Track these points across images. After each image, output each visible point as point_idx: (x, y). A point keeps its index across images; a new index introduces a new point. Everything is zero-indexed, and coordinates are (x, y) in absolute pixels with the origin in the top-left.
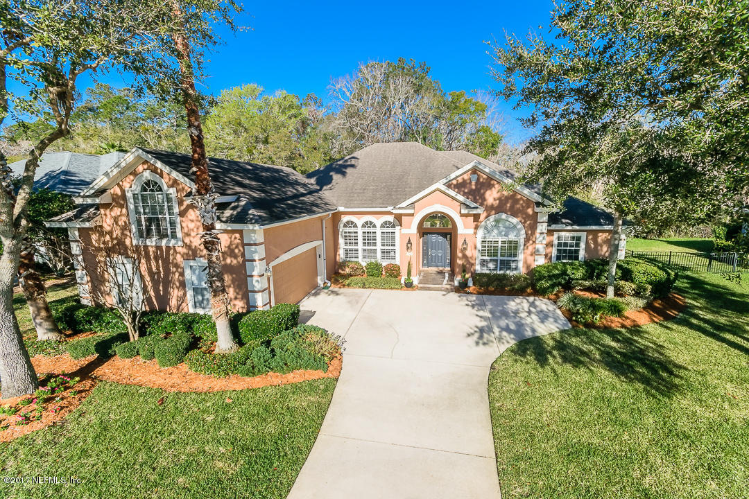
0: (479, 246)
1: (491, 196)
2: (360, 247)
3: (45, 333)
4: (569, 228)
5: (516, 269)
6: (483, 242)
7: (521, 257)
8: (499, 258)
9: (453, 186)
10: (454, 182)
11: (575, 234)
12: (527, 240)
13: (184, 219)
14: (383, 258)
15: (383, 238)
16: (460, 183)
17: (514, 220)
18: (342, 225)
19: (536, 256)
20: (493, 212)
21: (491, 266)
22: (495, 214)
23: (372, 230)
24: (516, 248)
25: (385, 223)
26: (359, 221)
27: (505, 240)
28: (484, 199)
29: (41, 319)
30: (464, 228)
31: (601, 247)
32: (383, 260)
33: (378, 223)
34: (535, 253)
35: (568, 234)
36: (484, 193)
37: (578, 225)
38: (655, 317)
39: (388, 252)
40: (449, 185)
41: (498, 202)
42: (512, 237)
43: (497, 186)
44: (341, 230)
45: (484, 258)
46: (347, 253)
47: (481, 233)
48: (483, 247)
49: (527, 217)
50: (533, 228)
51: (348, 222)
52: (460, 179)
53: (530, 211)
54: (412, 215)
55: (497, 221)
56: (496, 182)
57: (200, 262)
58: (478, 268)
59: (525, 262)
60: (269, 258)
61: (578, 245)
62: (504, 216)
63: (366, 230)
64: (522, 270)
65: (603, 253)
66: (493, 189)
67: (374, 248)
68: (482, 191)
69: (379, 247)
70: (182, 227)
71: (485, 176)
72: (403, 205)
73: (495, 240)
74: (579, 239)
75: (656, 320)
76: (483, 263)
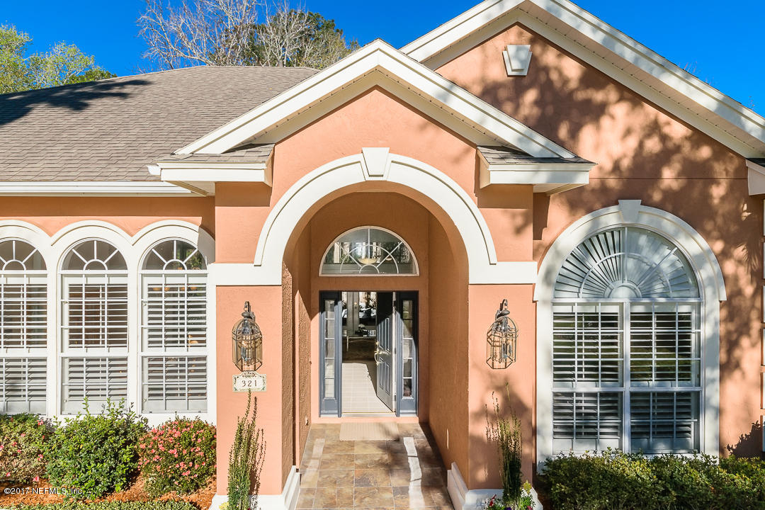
2: (56, 352)
14: (155, 393)
15: (154, 309)
23: (104, 278)
25: (165, 248)
26: (53, 239)
32: (151, 404)
33: (134, 251)
39: (175, 368)
43: (620, 110)
56: (612, 95)
63: (84, 277)
66: (605, 121)
67: (117, 352)
69: (136, 349)
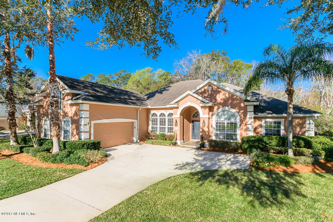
0: (214, 126)
1: (220, 97)
2: (158, 126)
3: (13, 142)
4: (270, 115)
5: (236, 139)
6: (217, 123)
7: (238, 132)
8: (226, 132)
9: (199, 93)
10: (200, 91)
11: (276, 120)
12: (242, 122)
13: (64, 101)
15: (168, 121)
16: (203, 92)
17: (233, 111)
18: (151, 115)
19: (248, 132)
20: (221, 106)
21: (221, 137)
22: (222, 107)
23: (163, 117)
24: (235, 127)
25: (170, 114)
26: (158, 113)
27: (229, 122)
28: (216, 100)
29: (12, 136)
30: (203, 114)
31: (296, 128)
32: (167, 133)
33: (166, 114)
34: (247, 130)
35: (271, 120)
36: (216, 96)
37: (276, 114)
38: (318, 169)
39: (170, 129)
40: (197, 92)
41: (223, 101)
42: (233, 120)
43: (222, 92)
44: (150, 118)
45: (217, 132)
46: (153, 128)
47: (214, 117)
48: (217, 126)
49: (240, 108)
50: (245, 115)
51: (153, 114)
52: (203, 90)
53: (242, 105)
54: (177, 108)
55: (223, 111)
56: (221, 90)
57: (66, 118)
58: (214, 138)
59: (241, 135)
60: (91, 118)
61: (279, 127)
62: (227, 108)
63: (161, 117)
64: (239, 140)
65: (297, 132)
66: (220, 93)
67: (165, 126)
68: (215, 95)
69: (167, 126)
70: (63, 104)
71: (216, 87)
72: (173, 102)
73: (223, 122)
74: (279, 123)
75: (317, 171)
76: (217, 135)
